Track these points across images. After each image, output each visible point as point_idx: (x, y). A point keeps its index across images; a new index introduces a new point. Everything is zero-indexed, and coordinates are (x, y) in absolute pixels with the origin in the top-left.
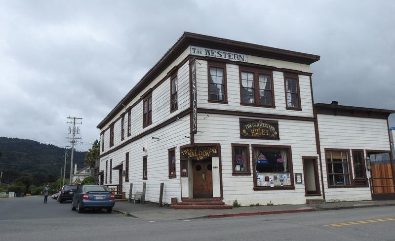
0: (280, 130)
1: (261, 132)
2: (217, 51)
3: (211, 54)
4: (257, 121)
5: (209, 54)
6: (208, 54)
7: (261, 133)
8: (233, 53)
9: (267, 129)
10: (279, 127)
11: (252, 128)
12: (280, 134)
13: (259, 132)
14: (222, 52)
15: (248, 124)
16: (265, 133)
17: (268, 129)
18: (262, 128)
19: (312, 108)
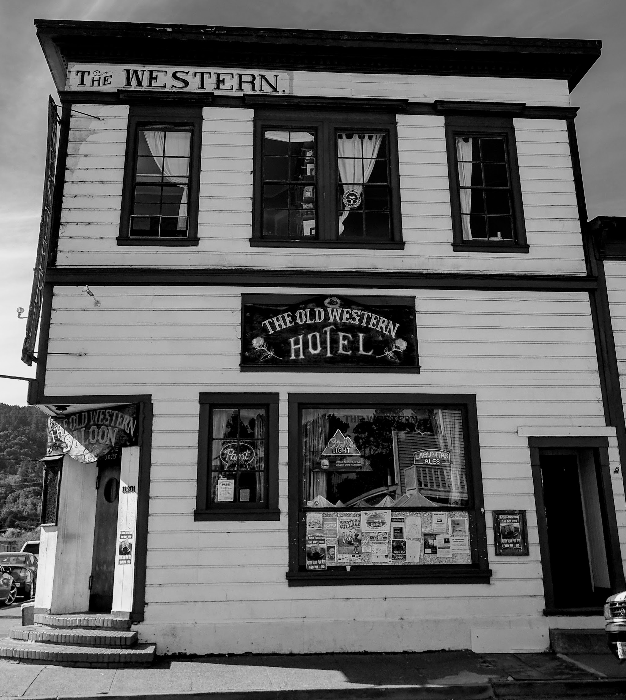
0: (421, 334)
1: (335, 341)
2: (171, 70)
3: (145, 82)
4: (319, 300)
5: (140, 83)
6: (134, 82)
7: (334, 348)
8: (236, 71)
9: (360, 329)
10: (420, 320)
11: (295, 330)
12: (422, 349)
13: (323, 342)
14: (192, 70)
15: (276, 313)
16: (353, 345)
17: (366, 330)
18: (338, 327)
19: (578, 240)
